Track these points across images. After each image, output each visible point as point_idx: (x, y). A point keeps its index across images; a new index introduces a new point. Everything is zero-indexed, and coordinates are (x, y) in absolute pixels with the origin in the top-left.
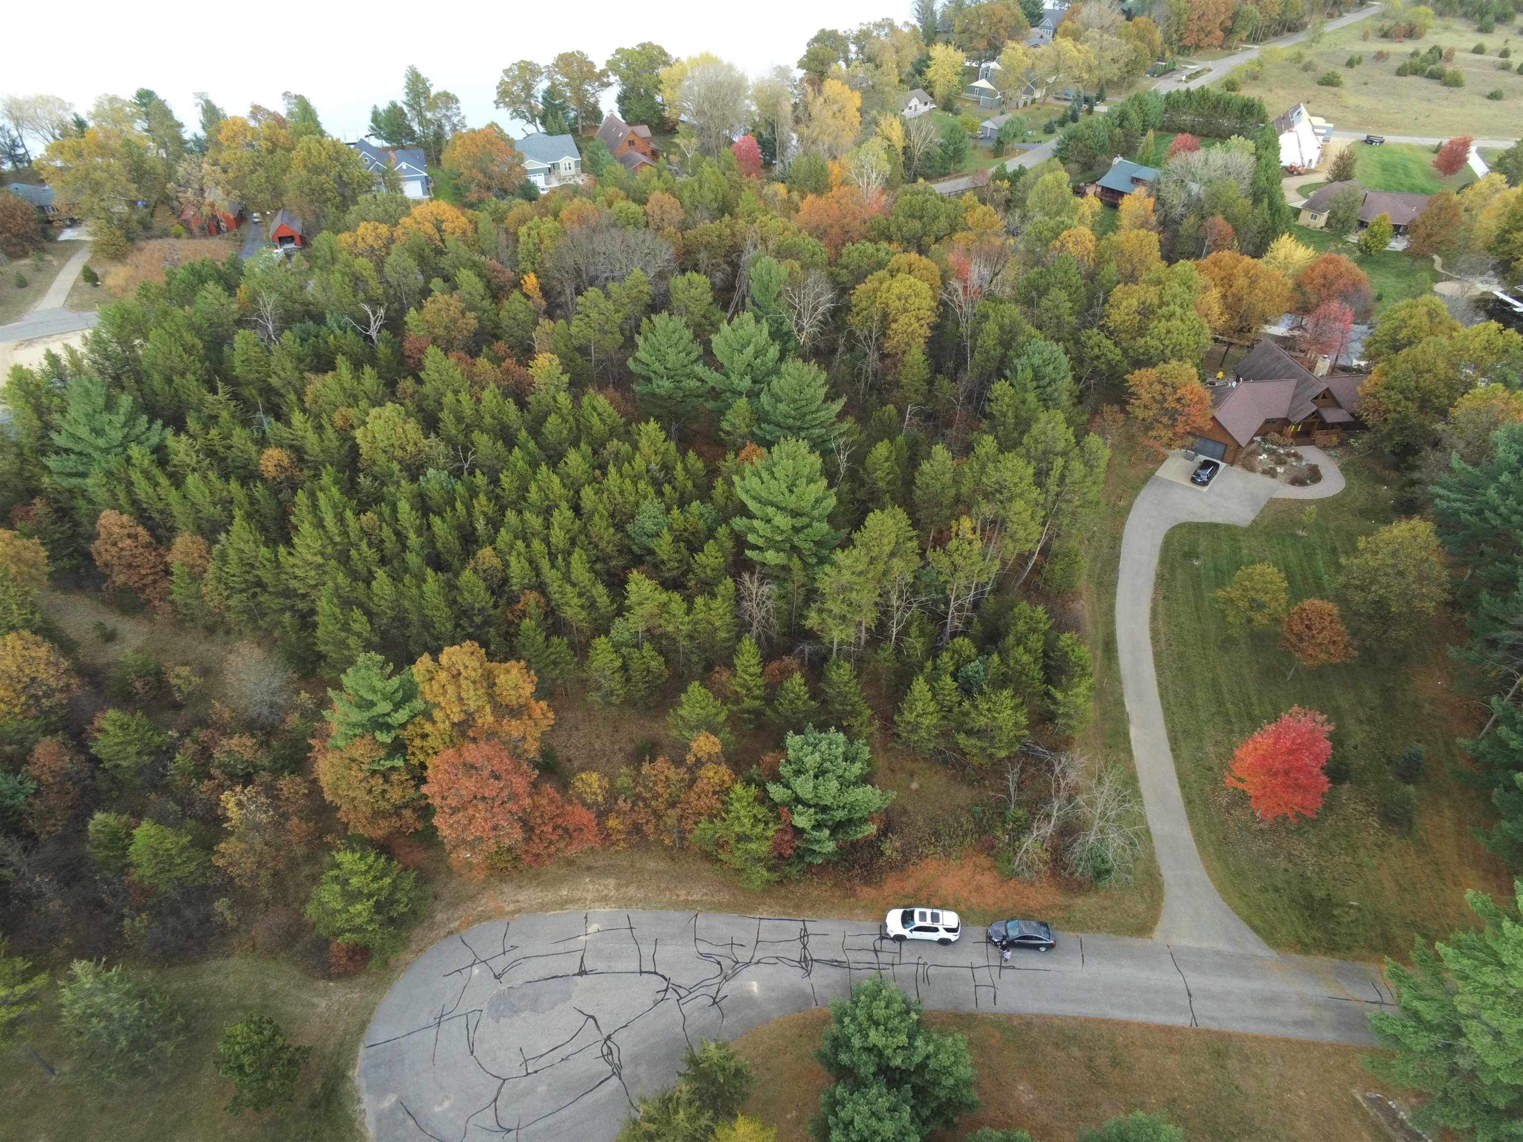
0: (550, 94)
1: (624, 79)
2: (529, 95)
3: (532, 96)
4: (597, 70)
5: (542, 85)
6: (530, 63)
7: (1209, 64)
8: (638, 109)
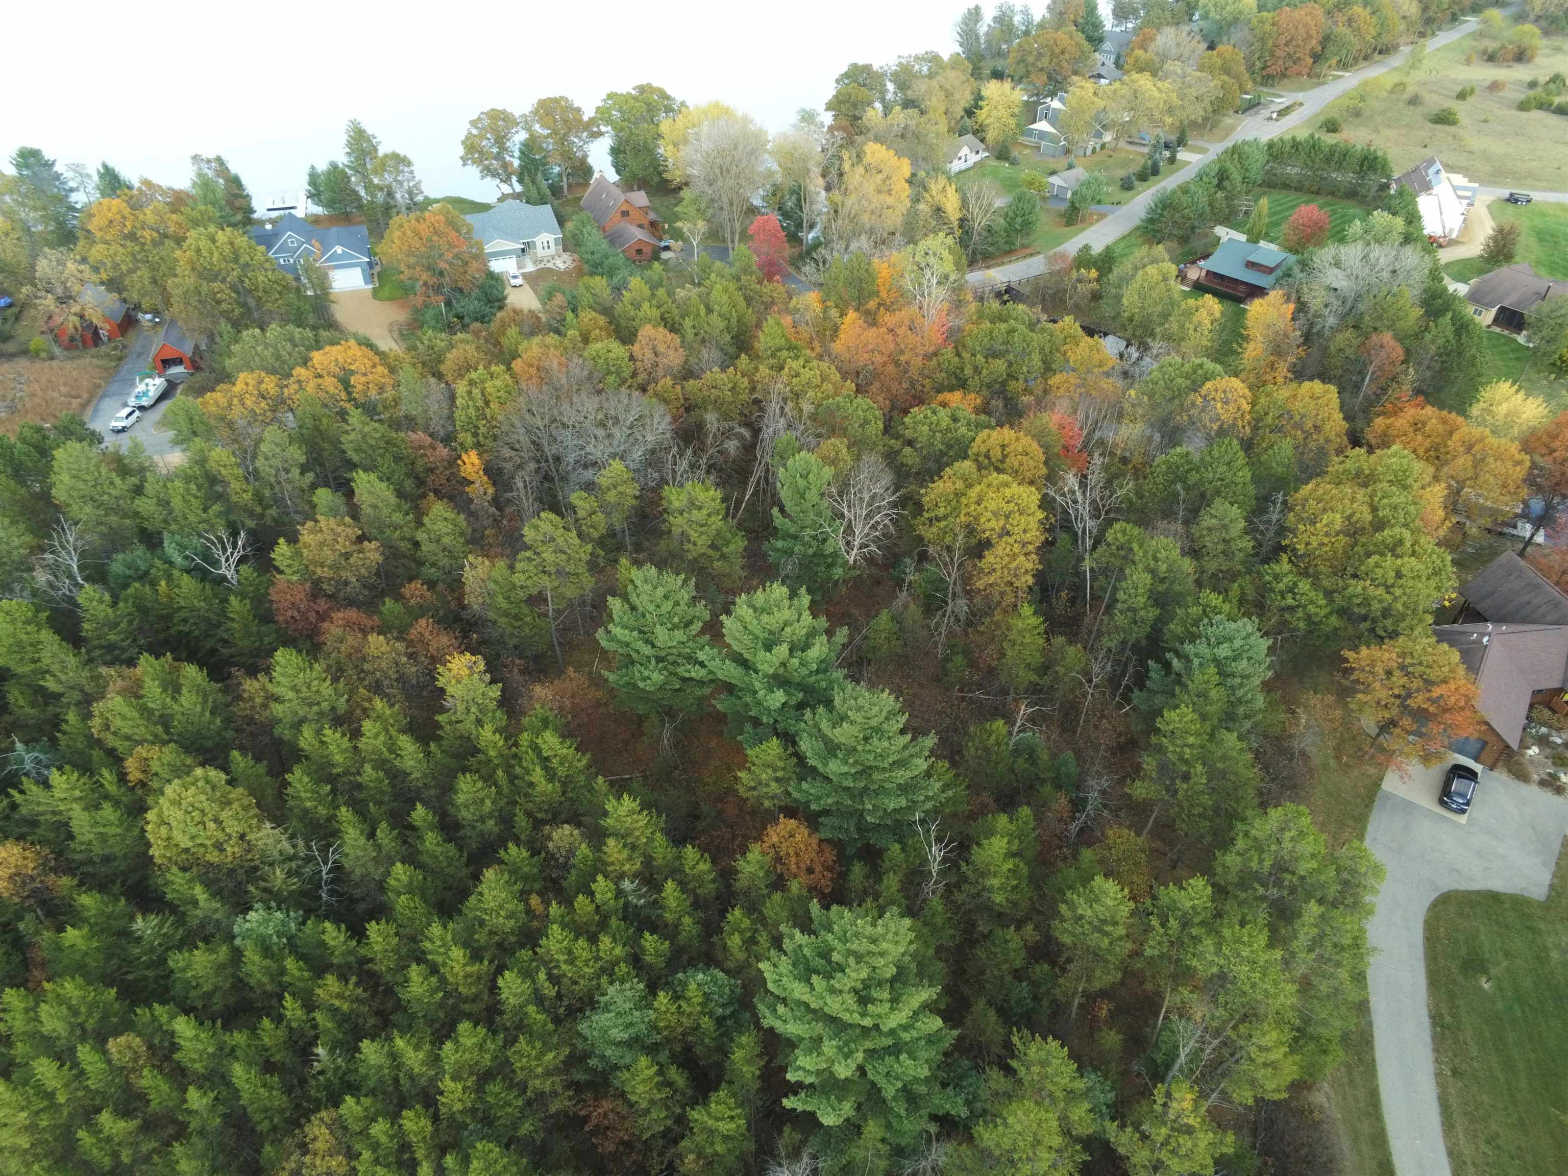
0: (527, 149)
1: (618, 130)
2: (503, 148)
3: (506, 149)
4: (585, 118)
5: (519, 137)
6: (503, 112)
7: (1300, 96)
8: (635, 165)
